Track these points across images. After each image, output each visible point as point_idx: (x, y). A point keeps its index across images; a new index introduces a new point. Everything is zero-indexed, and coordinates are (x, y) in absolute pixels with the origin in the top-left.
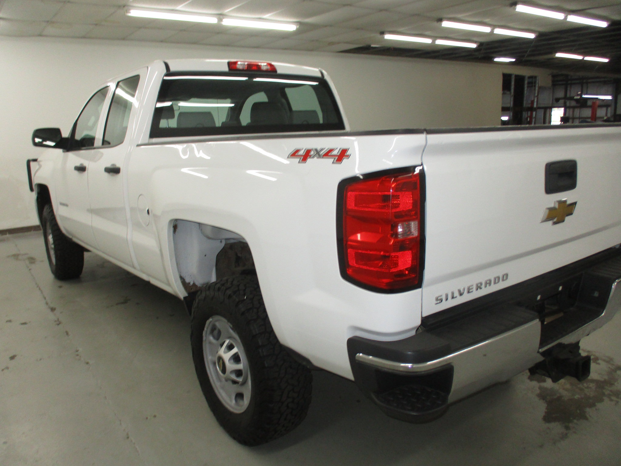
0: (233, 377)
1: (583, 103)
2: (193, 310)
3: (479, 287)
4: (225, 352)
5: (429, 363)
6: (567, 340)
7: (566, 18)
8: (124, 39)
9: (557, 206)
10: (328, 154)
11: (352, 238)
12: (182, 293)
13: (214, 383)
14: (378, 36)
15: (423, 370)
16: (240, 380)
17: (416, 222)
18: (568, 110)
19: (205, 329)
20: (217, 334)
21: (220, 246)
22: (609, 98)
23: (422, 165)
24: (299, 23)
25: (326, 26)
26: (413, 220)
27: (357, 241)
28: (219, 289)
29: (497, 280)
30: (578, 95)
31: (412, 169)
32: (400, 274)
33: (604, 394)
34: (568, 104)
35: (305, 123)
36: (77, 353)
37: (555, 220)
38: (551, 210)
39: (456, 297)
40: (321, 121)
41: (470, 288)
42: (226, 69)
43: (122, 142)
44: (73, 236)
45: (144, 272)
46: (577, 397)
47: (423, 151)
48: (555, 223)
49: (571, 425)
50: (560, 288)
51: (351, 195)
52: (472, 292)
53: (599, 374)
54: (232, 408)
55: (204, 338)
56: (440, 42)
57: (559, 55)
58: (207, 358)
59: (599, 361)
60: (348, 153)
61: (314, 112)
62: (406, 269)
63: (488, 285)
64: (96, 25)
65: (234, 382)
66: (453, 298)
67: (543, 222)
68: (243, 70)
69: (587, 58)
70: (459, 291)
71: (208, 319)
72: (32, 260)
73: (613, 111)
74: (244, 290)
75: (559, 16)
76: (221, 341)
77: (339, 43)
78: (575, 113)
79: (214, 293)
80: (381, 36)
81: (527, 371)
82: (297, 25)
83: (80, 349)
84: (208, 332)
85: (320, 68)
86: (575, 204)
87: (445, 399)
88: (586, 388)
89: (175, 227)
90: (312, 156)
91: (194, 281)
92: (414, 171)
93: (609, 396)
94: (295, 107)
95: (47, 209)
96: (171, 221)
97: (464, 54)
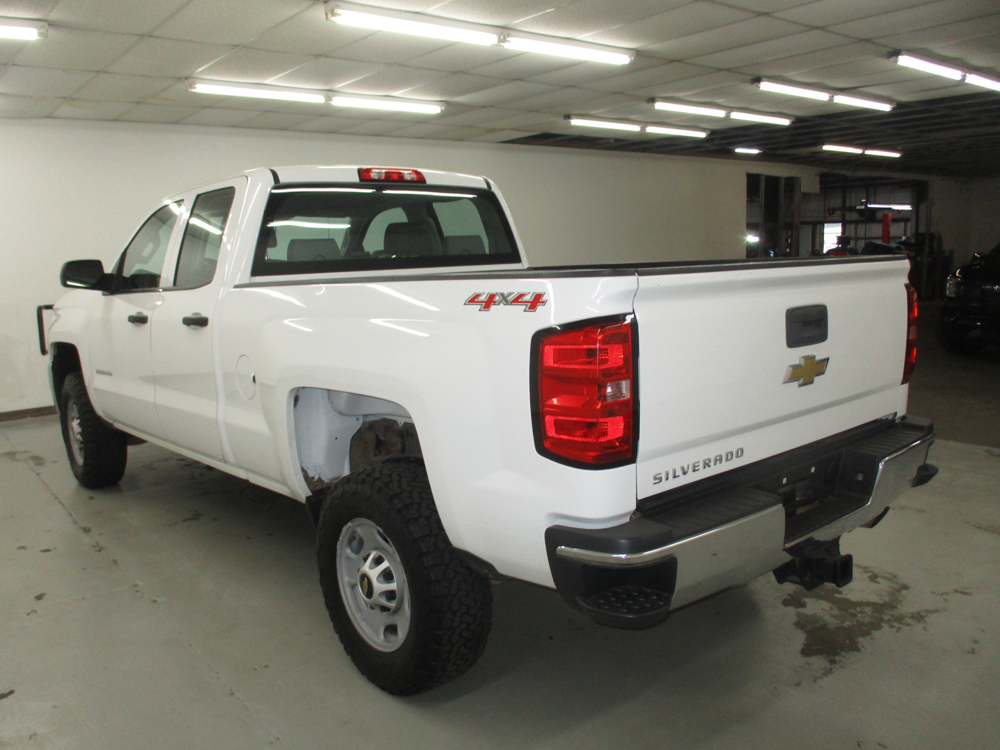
0: (384, 601)
1: (870, 216)
2: (322, 514)
3: (706, 464)
4: (371, 568)
5: (645, 553)
6: (822, 535)
7: (831, 99)
8: (176, 123)
9: (803, 363)
10: (518, 300)
11: (549, 403)
12: (302, 492)
13: (353, 615)
14: (562, 121)
15: (640, 561)
16: (392, 605)
17: (628, 382)
18: (848, 226)
19: (341, 538)
20: (358, 544)
21: (355, 425)
22: (908, 208)
23: (634, 312)
24: (445, 104)
25: (484, 107)
26: (625, 379)
27: (555, 406)
28: (363, 481)
29: (730, 456)
30: (862, 204)
31: (622, 317)
32: (610, 444)
33: (882, 620)
34: (848, 217)
35: (466, 253)
36: (136, 589)
37: (801, 381)
38: (795, 368)
39: (679, 476)
40: (487, 252)
41: (696, 465)
42: (356, 179)
43: (209, 282)
44: (114, 421)
45: (241, 468)
46: (847, 624)
47: (635, 295)
48: (800, 385)
49: (836, 658)
50: (813, 470)
51: (549, 350)
52: (698, 470)
53: (877, 595)
54: (381, 646)
55: (338, 553)
56: (652, 130)
57: (827, 148)
58: (342, 579)
59: (879, 580)
60: (544, 298)
61: (478, 238)
62: (617, 439)
63: (718, 462)
64: (138, 103)
65: (384, 609)
66: (675, 477)
67: (785, 382)
68: (379, 180)
69: (869, 152)
70: (683, 469)
71: (345, 523)
72: (38, 460)
73: (914, 227)
74: (399, 481)
75: (822, 96)
76: (363, 553)
77: (502, 130)
78: (859, 230)
79: (357, 486)
80: (566, 121)
81: (772, 574)
82: (443, 105)
83: (141, 583)
84: (345, 543)
85: (484, 177)
86: (827, 360)
87: (668, 600)
88: (859, 613)
89: (296, 399)
90: (496, 303)
91: (319, 475)
92: (625, 320)
93: (889, 622)
94: (448, 230)
95: (72, 379)
96: (293, 390)
97: (689, 145)
